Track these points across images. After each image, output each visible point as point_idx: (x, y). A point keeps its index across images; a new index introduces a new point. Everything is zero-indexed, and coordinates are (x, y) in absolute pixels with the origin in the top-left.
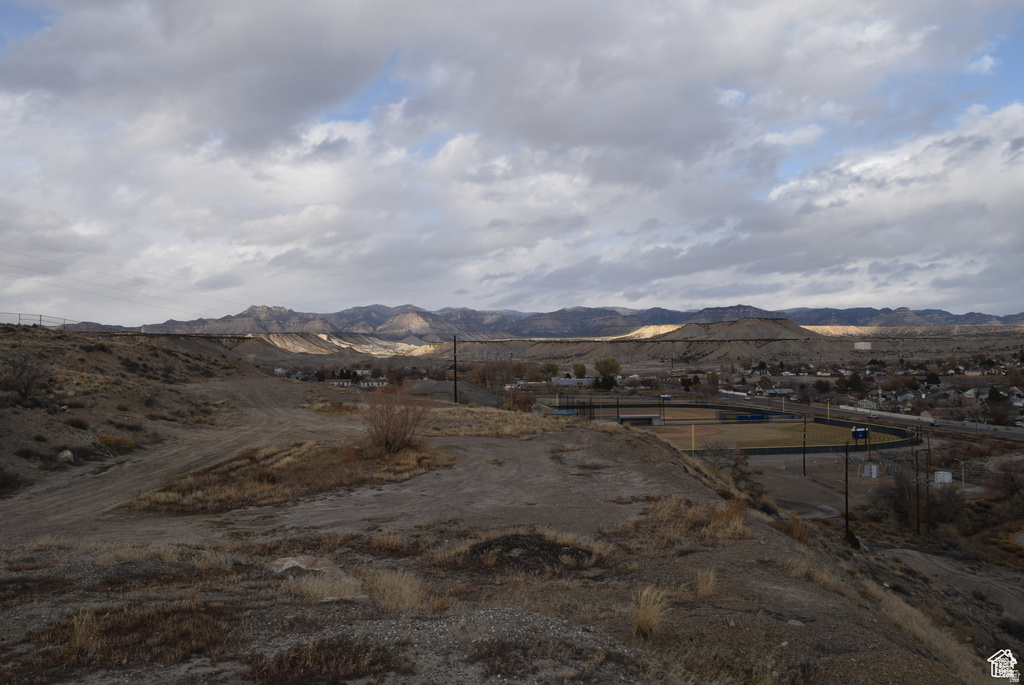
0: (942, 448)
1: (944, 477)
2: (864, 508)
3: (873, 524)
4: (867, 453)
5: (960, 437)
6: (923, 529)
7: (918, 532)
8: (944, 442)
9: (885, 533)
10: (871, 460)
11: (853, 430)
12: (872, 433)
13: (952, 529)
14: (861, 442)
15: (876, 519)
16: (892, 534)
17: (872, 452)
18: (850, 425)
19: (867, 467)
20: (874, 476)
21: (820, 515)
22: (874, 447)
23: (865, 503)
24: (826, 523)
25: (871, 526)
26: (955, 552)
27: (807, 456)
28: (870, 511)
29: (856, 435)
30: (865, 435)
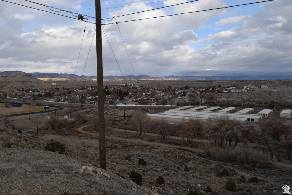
0: (68, 110)
1: (66, 117)
2: (44, 127)
3: (45, 130)
4: (48, 113)
5: (73, 107)
6: (57, 130)
7: (56, 131)
8: (69, 108)
9: (48, 132)
10: (49, 115)
11: (45, 107)
12: (49, 107)
13: (64, 129)
14: (47, 110)
15: (47, 129)
16: (50, 132)
17: (49, 112)
18: (44, 106)
19: (47, 116)
20: (49, 118)
21: (31, 130)
22: (50, 111)
23: (44, 125)
24: (32, 132)
25: (45, 131)
26: (64, 134)
27: (30, 115)
28: (45, 127)
29: (45, 108)
30: (48, 108)
